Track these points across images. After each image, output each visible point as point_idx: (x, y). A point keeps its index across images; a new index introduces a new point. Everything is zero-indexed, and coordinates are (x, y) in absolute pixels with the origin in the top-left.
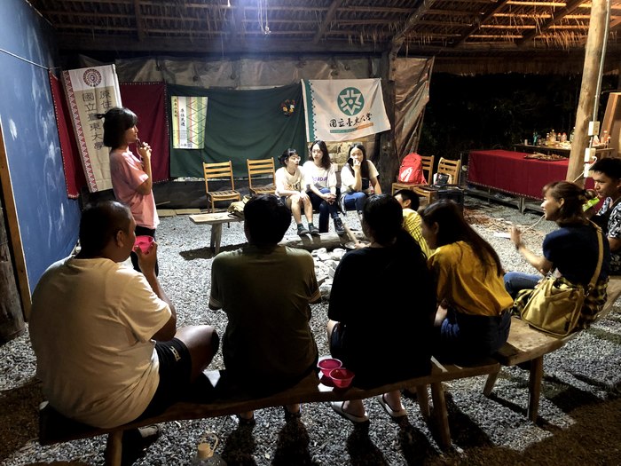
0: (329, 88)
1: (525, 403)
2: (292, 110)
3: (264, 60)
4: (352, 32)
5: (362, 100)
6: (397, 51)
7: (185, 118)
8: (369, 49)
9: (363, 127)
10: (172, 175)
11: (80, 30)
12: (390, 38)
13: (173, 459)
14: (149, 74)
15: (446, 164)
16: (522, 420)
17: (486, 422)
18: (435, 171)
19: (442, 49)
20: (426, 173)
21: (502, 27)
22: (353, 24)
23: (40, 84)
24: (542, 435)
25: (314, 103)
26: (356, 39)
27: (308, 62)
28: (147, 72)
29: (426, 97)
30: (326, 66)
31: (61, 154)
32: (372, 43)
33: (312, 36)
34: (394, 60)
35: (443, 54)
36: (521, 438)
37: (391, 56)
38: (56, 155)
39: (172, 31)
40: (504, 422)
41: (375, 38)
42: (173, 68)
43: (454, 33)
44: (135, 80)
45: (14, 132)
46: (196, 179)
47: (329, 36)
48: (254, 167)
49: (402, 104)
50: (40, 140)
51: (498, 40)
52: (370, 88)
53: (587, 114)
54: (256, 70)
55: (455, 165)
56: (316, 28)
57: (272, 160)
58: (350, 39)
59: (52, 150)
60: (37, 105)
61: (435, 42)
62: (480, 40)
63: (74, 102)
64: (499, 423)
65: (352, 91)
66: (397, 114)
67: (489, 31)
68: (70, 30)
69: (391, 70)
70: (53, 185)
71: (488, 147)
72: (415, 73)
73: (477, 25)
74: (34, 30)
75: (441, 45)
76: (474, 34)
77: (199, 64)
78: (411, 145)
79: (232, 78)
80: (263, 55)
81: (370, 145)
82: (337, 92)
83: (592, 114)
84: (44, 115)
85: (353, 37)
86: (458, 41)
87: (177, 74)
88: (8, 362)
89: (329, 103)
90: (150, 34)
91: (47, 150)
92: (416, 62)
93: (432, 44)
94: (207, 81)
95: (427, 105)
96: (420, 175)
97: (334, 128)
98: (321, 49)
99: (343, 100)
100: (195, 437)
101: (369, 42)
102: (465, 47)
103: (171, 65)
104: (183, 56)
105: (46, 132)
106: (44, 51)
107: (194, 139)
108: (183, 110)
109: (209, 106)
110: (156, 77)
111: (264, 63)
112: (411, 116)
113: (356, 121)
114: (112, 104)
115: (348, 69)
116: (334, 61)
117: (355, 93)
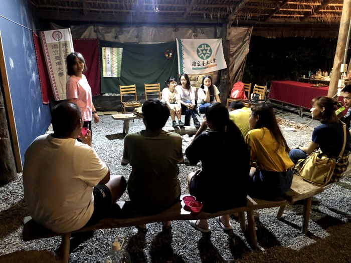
0: (192, 44)
1: (300, 224)
2: (170, 56)
3: (155, 27)
4: (206, 12)
5: (211, 51)
6: (232, 22)
7: (110, 60)
8: (216, 22)
9: (211, 66)
10: (102, 92)
11: (51, 8)
12: (228, 15)
13: (99, 251)
14: (90, 34)
15: (258, 88)
16: (298, 233)
17: (278, 234)
18: (252, 92)
19: (257, 22)
20: (247, 93)
21: (292, 10)
22: (206, 7)
23: (28, 39)
24: (310, 242)
25: (183, 52)
26: (208, 16)
27: (180, 29)
28: (88, 33)
29: (247, 50)
30: (190, 31)
31: (39, 79)
32: (217, 18)
33: (183, 14)
34: (229, 28)
35: (258, 25)
36: (297, 243)
37: (228, 26)
38: (36, 79)
39: (103, 10)
40: (288, 234)
41: (219, 15)
42: (103, 31)
43: (264, 13)
44: (82, 37)
45: (12, 65)
46: (115, 95)
47: (193, 14)
48: (149, 88)
49: (234, 54)
50: (27, 70)
51: (289, 17)
52: (216, 44)
53: (340, 60)
54: (151, 32)
55: (263, 89)
56: (185, 10)
57: (159, 84)
58: (205, 16)
59: (34, 76)
60: (25, 50)
61: (254, 18)
62: (279, 18)
63: (47, 49)
64: (285, 235)
65: (205, 46)
66: (231, 59)
67: (284, 12)
68: (45, 8)
69: (227, 34)
70: (34, 95)
71: (282, 79)
72: (241, 36)
73: (278, 8)
74: (24, 8)
75: (257, 20)
76: (276, 14)
77: (118, 29)
78: (238, 77)
79: (137, 37)
80: (155, 25)
81: (215, 77)
82: (196, 46)
83: (343, 60)
84: (30, 56)
85: (206, 15)
86: (267, 17)
87: (105, 35)
88: (7, 195)
89: (192, 52)
90: (91, 11)
91: (31, 77)
92: (243, 30)
93: (251, 19)
94: (122, 39)
95: (248, 55)
96: (243, 94)
97: (195, 67)
98: (188, 21)
99: (200, 51)
100: (112, 238)
101: (215, 17)
102: (270, 21)
103: (102, 30)
104: (109, 24)
105: (31, 66)
106: (30, 20)
107: (114, 72)
108: (108, 55)
109: (123, 53)
110: (94, 36)
111: (155, 29)
112: (239, 60)
113: (207, 63)
114: (69, 51)
115: (203, 33)
116: (195, 28)
117: (207, 47)
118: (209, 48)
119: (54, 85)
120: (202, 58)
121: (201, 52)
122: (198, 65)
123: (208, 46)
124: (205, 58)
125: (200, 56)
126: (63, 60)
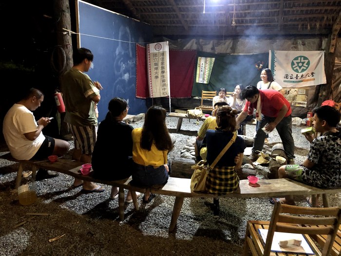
2: (261, 67)
5: (308, 64)
6: (337, 33)
7: (203, 68)
9: (308, 80)
10: (192, 95)
12: (331, 25)
25: (276, 64)
26: (305, 27)
30: (289, 43)
31: (136, 79)
37: (332, 36)
38: (130, 78)
50: (116, 71)
58: (300, 27)
59: (127, 76)
60: (118, 58)
63: (150, 57)
66: (336, 74)
69: (331, 46)
70: (123, 91)
82: (292, 58)
84: (124, 62)
85: (302, 25)
87: (204, 46)
89: (285, 64)
91: (122, 76)
94: (217, 50)
97: (286, 80)
101: (313, 28)
103: (202, 42)
105: (123, 69)
107: (205, 79)
108: (202, 64)
113: (302, 77)
114: (165, 59)
115: (304, 44)
116: (295, 40)
117: (304, 59)
118: (306, 61)
119: (150, 85)
120: (297, 71)
121: (296, 65)
122: (291, 78)
123: (305, 58)
124: (300, 71)
125: (295, 69)
126: (160, 66)
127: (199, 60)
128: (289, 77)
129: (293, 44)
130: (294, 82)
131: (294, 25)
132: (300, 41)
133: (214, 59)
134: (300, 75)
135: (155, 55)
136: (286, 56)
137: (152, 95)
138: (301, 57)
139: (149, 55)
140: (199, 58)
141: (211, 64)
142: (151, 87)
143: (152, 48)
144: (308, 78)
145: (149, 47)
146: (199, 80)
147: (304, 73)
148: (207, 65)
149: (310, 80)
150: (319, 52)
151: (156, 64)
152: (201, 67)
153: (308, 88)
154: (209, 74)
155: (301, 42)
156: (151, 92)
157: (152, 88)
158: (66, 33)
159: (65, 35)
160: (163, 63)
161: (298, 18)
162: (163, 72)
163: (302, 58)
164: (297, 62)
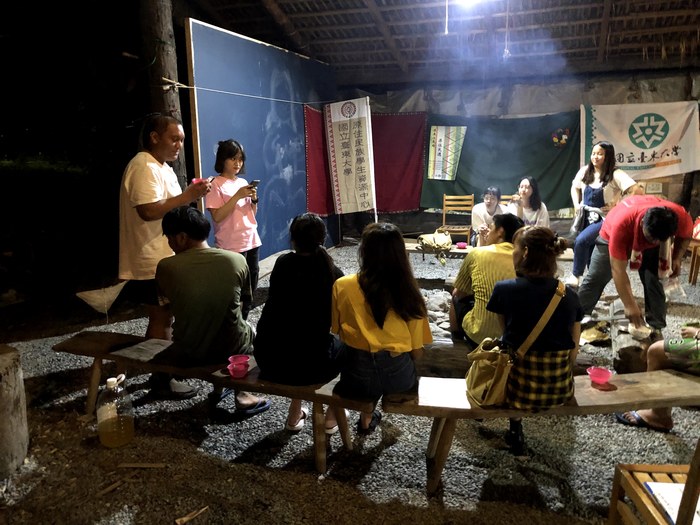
3: (539, 84)
5: (666, 129)
7: (442, 149)
9: (665, 164)
10: (423, 205)
25: (595, 133)
26: (656, 53)
28: (413, 103)
30: (622, 88)
31: (305, 177)
38: (294, 176)
41: (682, 49)
42: (439, 98)
44: (401, 110)
50: (267, 162)
52: (682, 113)
58: (645, 54)
59: (288, 172)
60: (270, 134)
63: (332, 132)
74: (285, 73)
77: (466, 92)
81: (678, 186)
82: (628, 121)
84: (283, 142)
85: (649, 50)
87: (442, 104)
91: (278, 172)
94: (469, 110)
99: (638, 130)
103: (438, 95)
105: (280, 157)
106: (302, 89)
107: (448, 170)
108: (441, 140)
111: (538, 88)
113: (653, 156)
114: (363, 134)
115: (654, 90)
116: (634, 81)
117: (656, 120)
118: (661, 124)
119: (336, 188)
120: (642, 145)
121: (640, 132)
122: (630, 161)
123: (659, 118)
124: (648, 144)
125: (637, 141)
126: (354, 148)
127: (432, 132)
128: (626, 159)
129: (631, 89)
130: (635, 168)
131: (631, 51)
132: (644, 84)
133: (463, 129)
134: (648, 153)
135: (343, 126)
136: (618, 114)
137: (340, 209)
138: (649, 115)
139: (331, 126)
140: (433, 128)
141: (458, 139)
142: (336, 193)
143: (336, 113)
144: (666, 159)
145: (329, 111)
146: (434, 173)
147: (657, 149)
148: (451, 142)
149: (672, 162)
150: (686, 103)
151: (346, 145)
152: (438, 147)
153: (667, 180)
154: (455, 160)
155: (647, 86)
156: (338, 202)
157: (338, 195)
158: (168, 87)
159: (168, 90)
160: (359, 143)
161: (639, 36)
162: (360, 160)
163: (652, 118)
164: (641, 128)
